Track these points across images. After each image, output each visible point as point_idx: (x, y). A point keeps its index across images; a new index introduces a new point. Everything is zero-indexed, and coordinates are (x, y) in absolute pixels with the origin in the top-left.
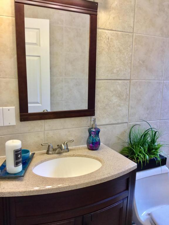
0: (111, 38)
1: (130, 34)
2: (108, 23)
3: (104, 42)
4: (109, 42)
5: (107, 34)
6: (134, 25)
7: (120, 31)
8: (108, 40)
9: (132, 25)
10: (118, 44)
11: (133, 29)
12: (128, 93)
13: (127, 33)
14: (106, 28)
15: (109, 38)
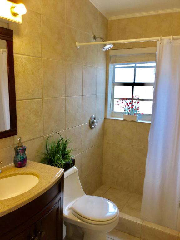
0: (25, 62)
1: (39, 58)
2: (22, 49)
3: (20, 66)
4: (24, 66)
5: (21, 59)
6: (41, 50)
7: (31, 56)
8: (22, 64)
9: (40, 51)
10: (31, 67)
11: (41, 54)
12: (42, 110)
13: (37, 58)
14: (20, 53)
15: (24, 62)
